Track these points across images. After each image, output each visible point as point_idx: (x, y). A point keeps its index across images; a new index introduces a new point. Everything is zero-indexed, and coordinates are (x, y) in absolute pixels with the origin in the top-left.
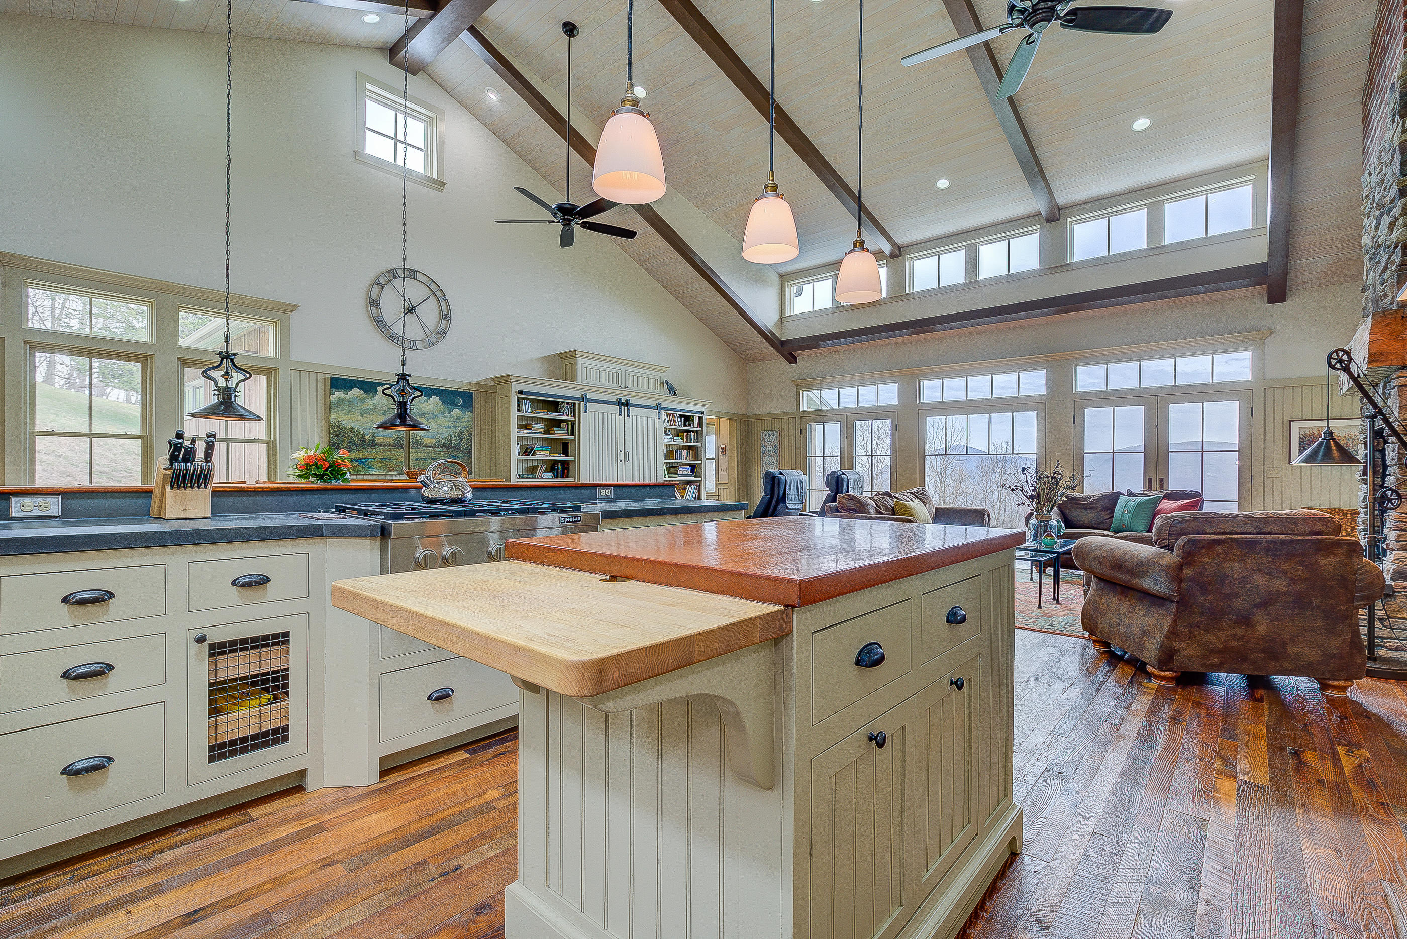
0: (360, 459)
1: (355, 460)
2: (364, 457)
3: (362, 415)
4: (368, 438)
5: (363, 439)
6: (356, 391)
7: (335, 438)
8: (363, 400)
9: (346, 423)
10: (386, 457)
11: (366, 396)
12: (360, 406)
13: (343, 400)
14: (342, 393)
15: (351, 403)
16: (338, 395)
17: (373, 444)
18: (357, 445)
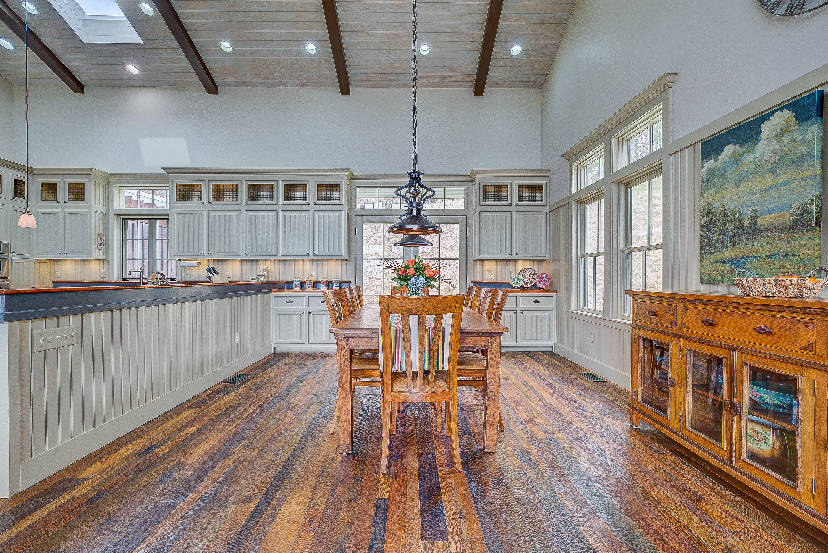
0: (736, 260)
1: (729, 261)
2: (741, 255)
3: (737, 185)
4: (746, 221)
5: (739, 225)
6: (730, 149)
7: (705, 230)
8: (738, 159)
9: (717, 206)
10: (776, 251)
11: (744, 149)
12: (735, 172)
13: (714, 171)
14: (712, 161)
15: (722, 171)
16: (710, 164)
17: (754, 229)
18: (732, 237)
